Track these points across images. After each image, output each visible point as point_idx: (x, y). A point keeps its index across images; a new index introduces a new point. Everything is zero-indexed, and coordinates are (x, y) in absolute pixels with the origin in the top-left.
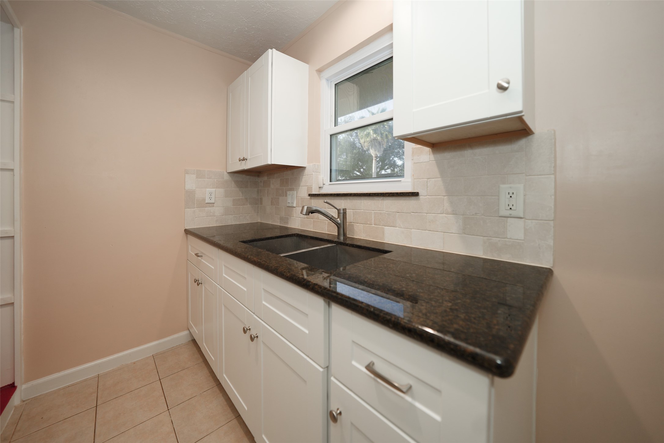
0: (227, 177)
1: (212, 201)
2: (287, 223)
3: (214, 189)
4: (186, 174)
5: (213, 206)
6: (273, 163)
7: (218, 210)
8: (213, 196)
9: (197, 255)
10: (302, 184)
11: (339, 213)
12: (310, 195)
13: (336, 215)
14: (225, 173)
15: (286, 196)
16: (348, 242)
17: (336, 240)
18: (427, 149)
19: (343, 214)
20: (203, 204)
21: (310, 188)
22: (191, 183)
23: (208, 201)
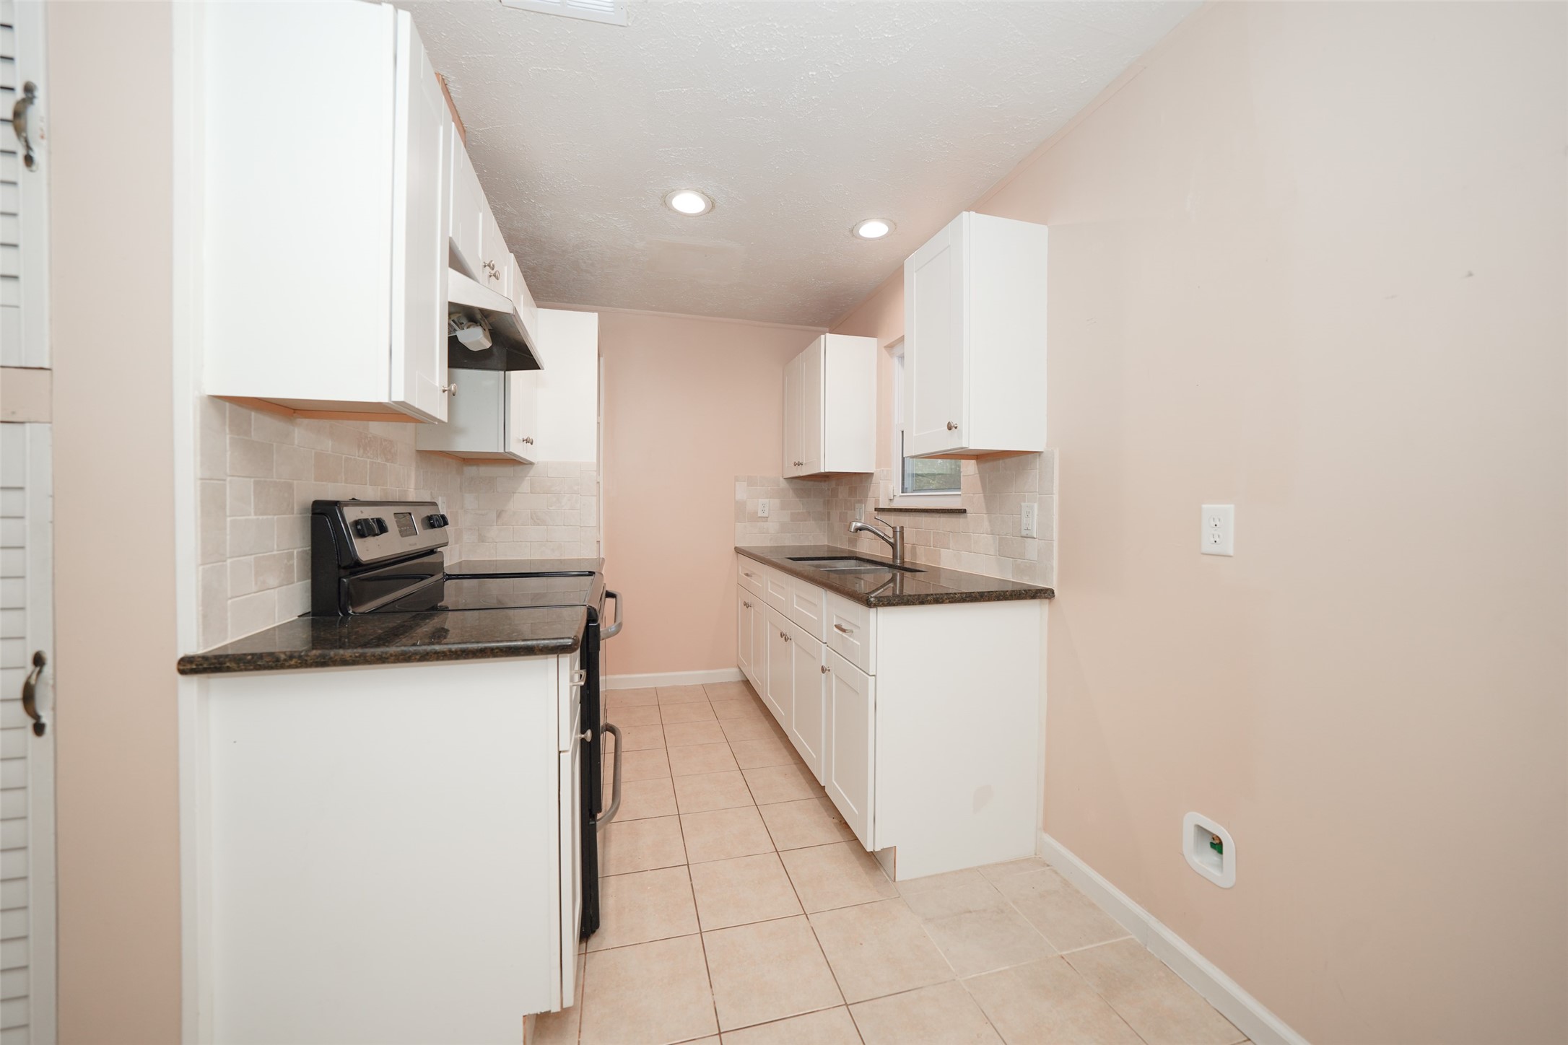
0: (784, 484)
1: (766, 515)
2: (855, 546)
3: (767, 500)
4: (737, 483)
5: (767, 521)
6: (827, 471)
7: (772, 526)
8: (767, 509)
9: (747, 575)
10: (870, 494)
11: (895, 532)
12: (876, 509)
13: (890, 533)
14: (781, 479)
15: (854, 510)
16: (907, 566)
17: (891, 563)
18: (973, 462)
19: (900, 532)
20: (754, 518)
21: (877, 501)
22: (741, 493)
23: (760, 514)
